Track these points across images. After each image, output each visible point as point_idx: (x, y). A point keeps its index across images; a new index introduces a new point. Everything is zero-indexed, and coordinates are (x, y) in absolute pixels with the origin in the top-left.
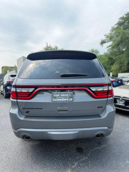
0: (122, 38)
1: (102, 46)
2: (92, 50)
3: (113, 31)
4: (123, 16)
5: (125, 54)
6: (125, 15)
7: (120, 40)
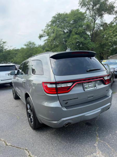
0: (56, 34)
1: (41, 40)
2: (29, 42)
3: (48, 27)
4: (55, 16)
5: (60, 47)
6: (57, 15)
7: (56, 36)
